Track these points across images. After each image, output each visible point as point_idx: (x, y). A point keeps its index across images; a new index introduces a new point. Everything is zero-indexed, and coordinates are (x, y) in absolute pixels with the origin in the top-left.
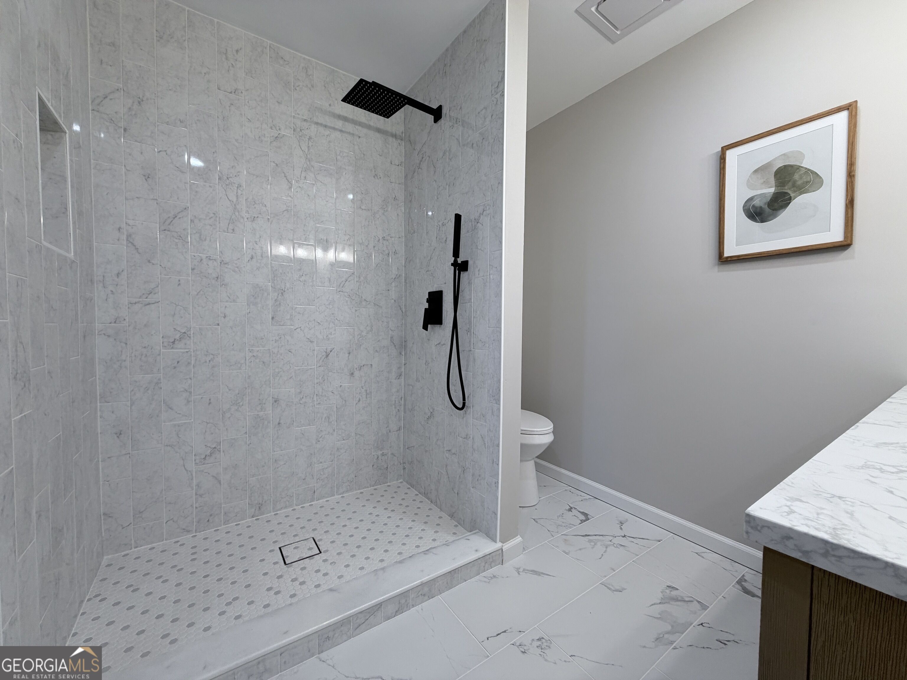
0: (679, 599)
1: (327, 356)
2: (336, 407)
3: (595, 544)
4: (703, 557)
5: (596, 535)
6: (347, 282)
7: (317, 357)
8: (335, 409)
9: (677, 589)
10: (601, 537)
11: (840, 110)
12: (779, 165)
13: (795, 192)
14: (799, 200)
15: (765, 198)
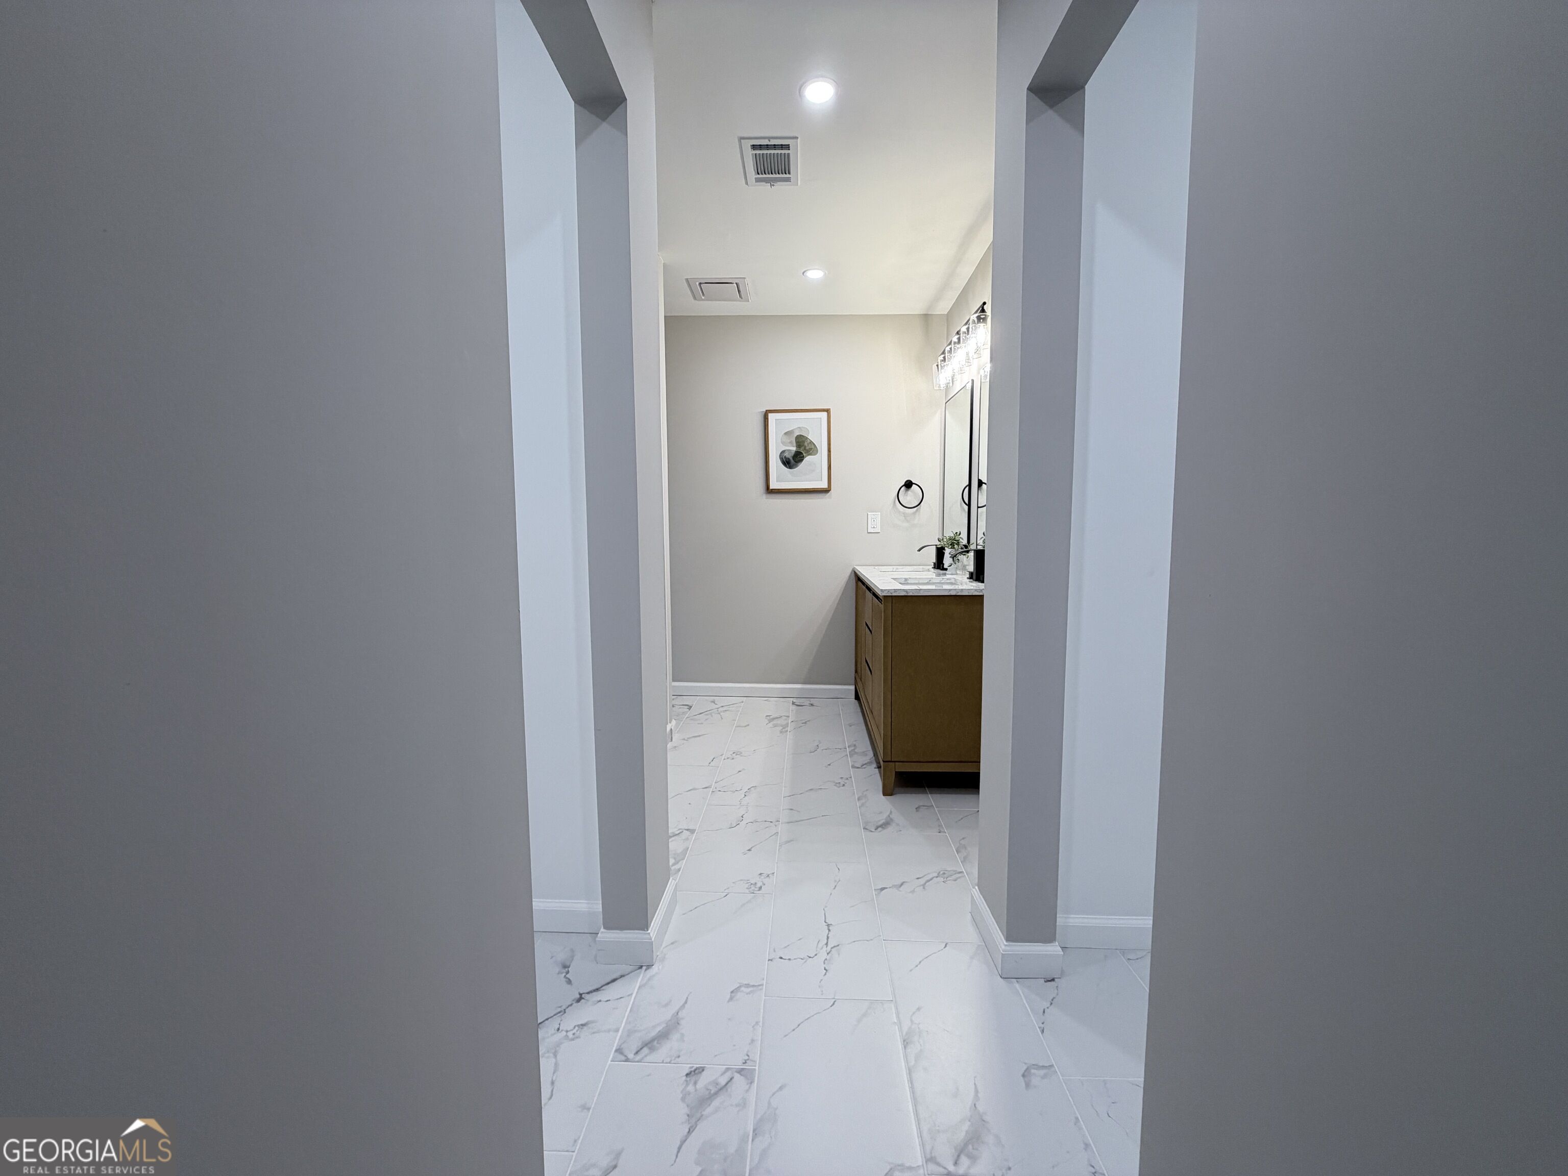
0: (775, 718)
3: (711, 715)
4: (769, 701)
5: (706, 711)
9: (771, 715)
11: (823, 410)
12: (797, 433)
13: (805, 453)
14: (808, 459)
15: (791, 453)
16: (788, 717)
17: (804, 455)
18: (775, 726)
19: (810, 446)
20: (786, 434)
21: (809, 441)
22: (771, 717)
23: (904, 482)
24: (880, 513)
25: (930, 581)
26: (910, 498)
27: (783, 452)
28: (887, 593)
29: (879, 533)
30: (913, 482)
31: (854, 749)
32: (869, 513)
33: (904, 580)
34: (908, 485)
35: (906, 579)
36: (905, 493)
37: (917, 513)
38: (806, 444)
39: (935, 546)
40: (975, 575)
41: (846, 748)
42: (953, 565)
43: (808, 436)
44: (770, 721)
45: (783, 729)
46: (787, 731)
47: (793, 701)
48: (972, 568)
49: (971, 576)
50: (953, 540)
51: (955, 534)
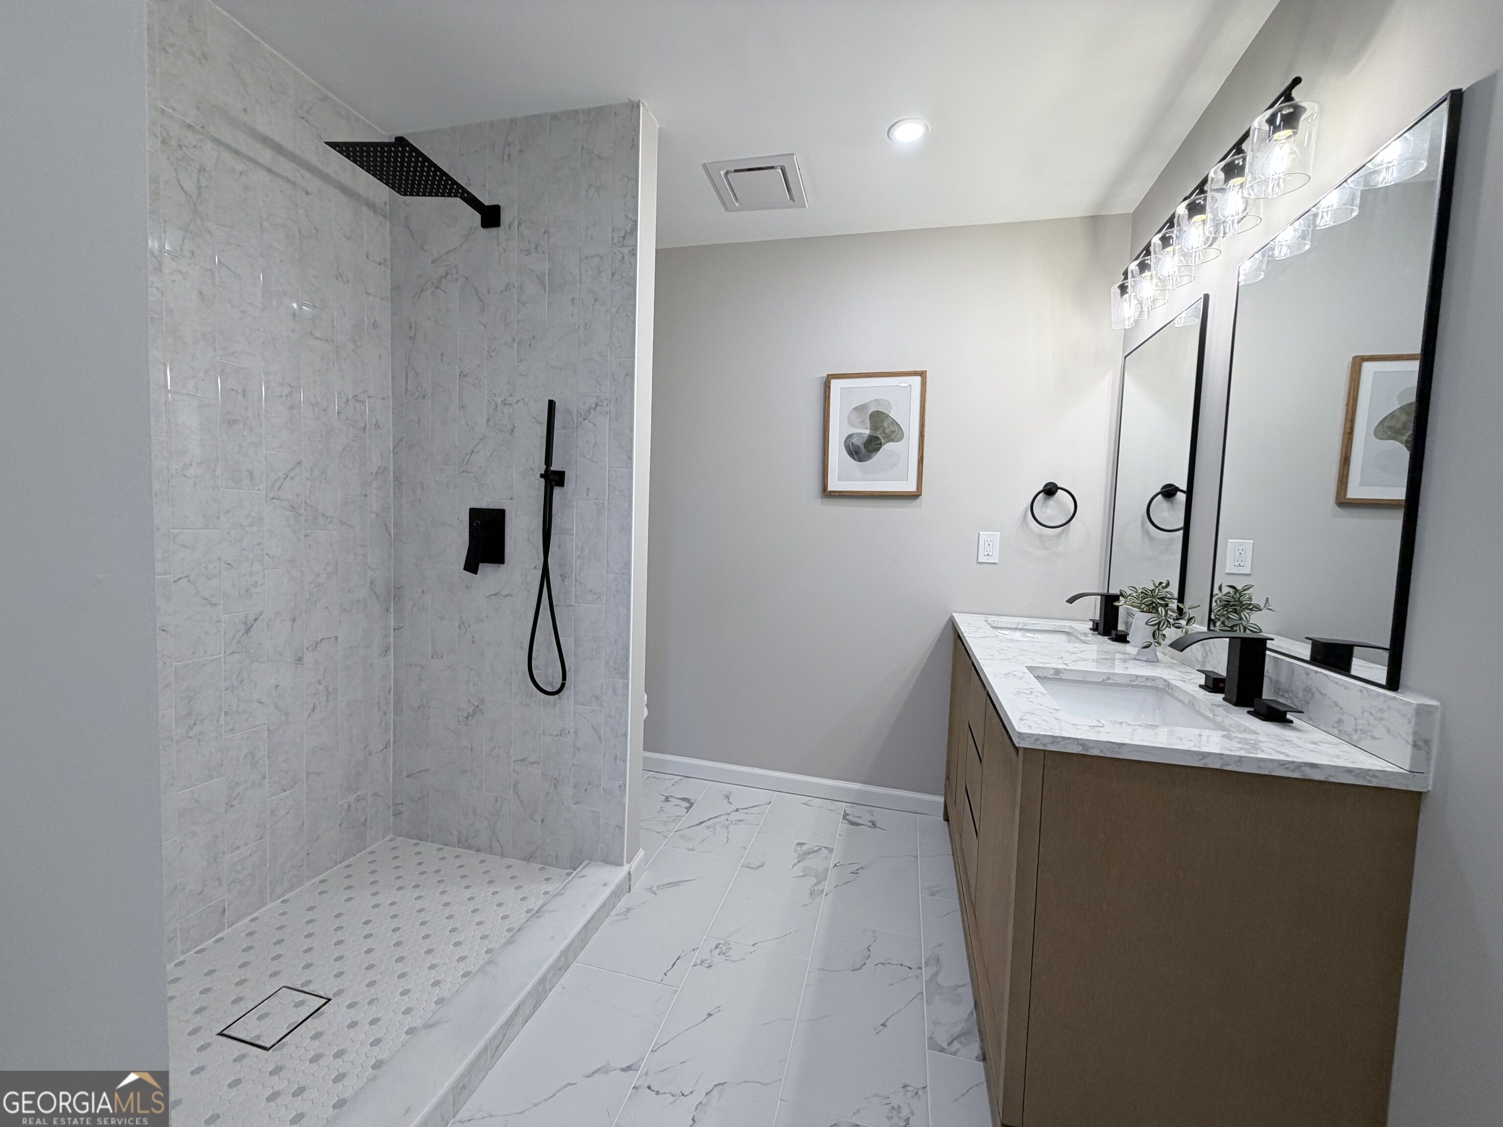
0: (810, 851)
1: (248, 631)
2: (268, 730)
3: (715, 829)
4: (810, 806)
5: (710, 819)
6: (288, 480)
7: (225, 634)
8: (266, 734)
9: (805, 844)
10: (716, 819)
11: (915, 374)
12: (873, 408)
13: (884, 438)
14: (887, 447)
15: (862, 437)
17: (883, 441)
18: (805, 874)
19: (892, 428)
20: (855, 409)
21: (890, 420)
22: (805, 848)
23: (1043, 486)
24: (999, 532)
25: (1109, 678)
26: (1050, 511)
27: (850, 436)
28: (1034, 744)
29: (996, 563)
30: (1059, 486)
31: (936, 975)
32: (980, 532)
33: (1053, 671)
34: (1050, 490)
35: (1057, 671)
36: (1043, 505)
37: (1063, 537)
38: (885, 424)
39: (1101, 595)
40: (1232, 686)
41: (919, 968)
42: (1153, 646)
43: (889, 412)
44: (801, 859)
45: (816, 884)
46: (823, 891)
47: (845, 811)
48: (1222, 671)
49: (1214, 684)
50: (1153, 596)
51: (1157, 585)
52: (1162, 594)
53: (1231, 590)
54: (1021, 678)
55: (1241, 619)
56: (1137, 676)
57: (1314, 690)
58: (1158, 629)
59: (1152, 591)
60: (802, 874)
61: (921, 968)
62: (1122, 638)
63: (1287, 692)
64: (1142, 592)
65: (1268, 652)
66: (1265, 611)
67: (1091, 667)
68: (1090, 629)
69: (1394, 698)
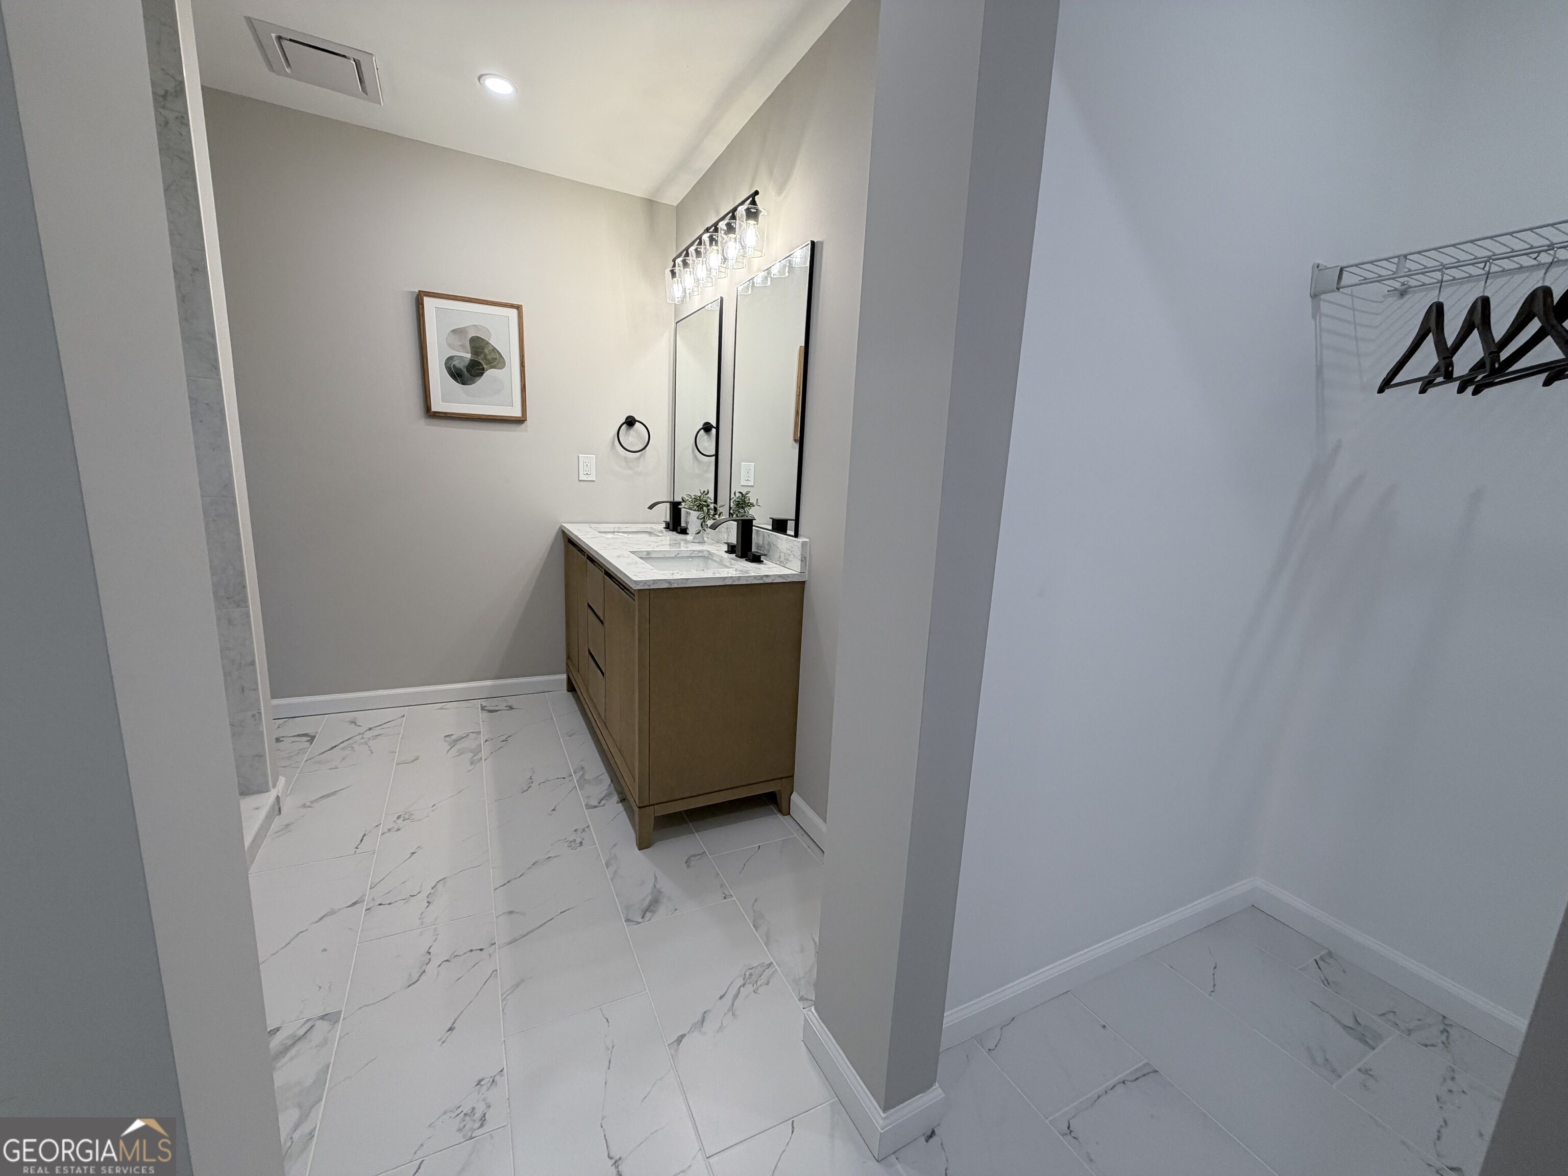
3: (352, 748)
4: (446, 709)
5: (343, 742)
9: (453, 734)
10: (350, 741)
11: (512, 306)
12: (472, 334)
13: (486, 364)
14: (490, 373)
15: (464, 361)
16: (479, 733)
17: (485, 367)
18: (461, 753)
19: (493, 355)
20: (454, 331)
21: (491, 348)
22: (453, 737)
23: (625, 419)
24: (594, 456)
25: (678, 554)
26: (633, 438)
27: (450, 359)
28: (643, 586)
29: (594, 481)
30: (637, 419)
31: (583, 775)
32: (580, 455)
33: (645, 553)
34: (630, 422)
35: (648, 553)
36: (626, 434)
37: (642, 460)
38: (486, 351)
39: (670, 502)
40: (739, 549)
41: (570, 776)
42: (701, 532)
43: (489, 340)
44: (452, 745)
45: (474, 756)
46: (481, 759)
47: (481, 705)
48: (733, 540)
49: (731, 549)
50: (700, 500)
51: (702, 493)
52: (705, 499)
53: (740, 495)
54: (628, 557)
55: (745, 512)
56: (694, 551)
57: (771, 543)
58: (704, 521)
59: (699, 497)
60: (459, 753)
61: (572, 776)
62: (684, 531)
63: (762, 547)
64: (694, 498)
65: (754, 528)
66: (756, 507)
67: (667, 548)
68: (664, 528)
69: (795, 541)
